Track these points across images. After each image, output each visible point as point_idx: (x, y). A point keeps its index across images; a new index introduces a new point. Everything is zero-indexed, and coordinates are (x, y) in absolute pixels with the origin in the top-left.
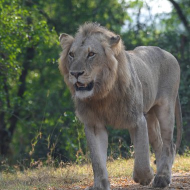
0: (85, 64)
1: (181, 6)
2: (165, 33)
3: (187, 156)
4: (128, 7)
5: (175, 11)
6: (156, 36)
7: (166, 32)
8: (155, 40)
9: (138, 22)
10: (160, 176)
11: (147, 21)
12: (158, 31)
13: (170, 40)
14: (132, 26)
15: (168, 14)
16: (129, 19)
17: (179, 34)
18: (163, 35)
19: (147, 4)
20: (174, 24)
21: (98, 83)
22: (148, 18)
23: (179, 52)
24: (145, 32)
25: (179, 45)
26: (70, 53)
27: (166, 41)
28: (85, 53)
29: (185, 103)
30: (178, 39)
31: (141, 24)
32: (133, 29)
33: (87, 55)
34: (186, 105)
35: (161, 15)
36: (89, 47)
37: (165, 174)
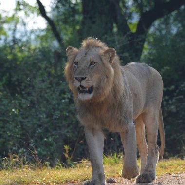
0: (87, 70)
1: (56, 23)
2: (39, 48)
3: (57, 168)
4: (4, 22)
5: (50, 28)
6: (31, 51)
7: (41, 48)
8: (30, 55)
9: (14, 37)
10: (146, 173)
11: (23, 36)
12: (33, 47)
13: (44, 56)
14: (8, 41)
15: (43, 30)
16: (5, 34)
17: (53, 50)
18: (37, 51)
19: (22, 20)
20: (49, 40)
21: (97, 88)
22: (24, 34)
23: (53, 68)
24: (20, 48)
25: (53, 61)
26: (75, 63)
27: (40, 57)
28: (88, 62)
29: (58, 117)
30: (52, 55)
31: (17, 39)
32: (9, 43)
33: (89, 64)
34: (58, 119)
35: (36, 31)
36: (91, 57)
37: (150, 171)
